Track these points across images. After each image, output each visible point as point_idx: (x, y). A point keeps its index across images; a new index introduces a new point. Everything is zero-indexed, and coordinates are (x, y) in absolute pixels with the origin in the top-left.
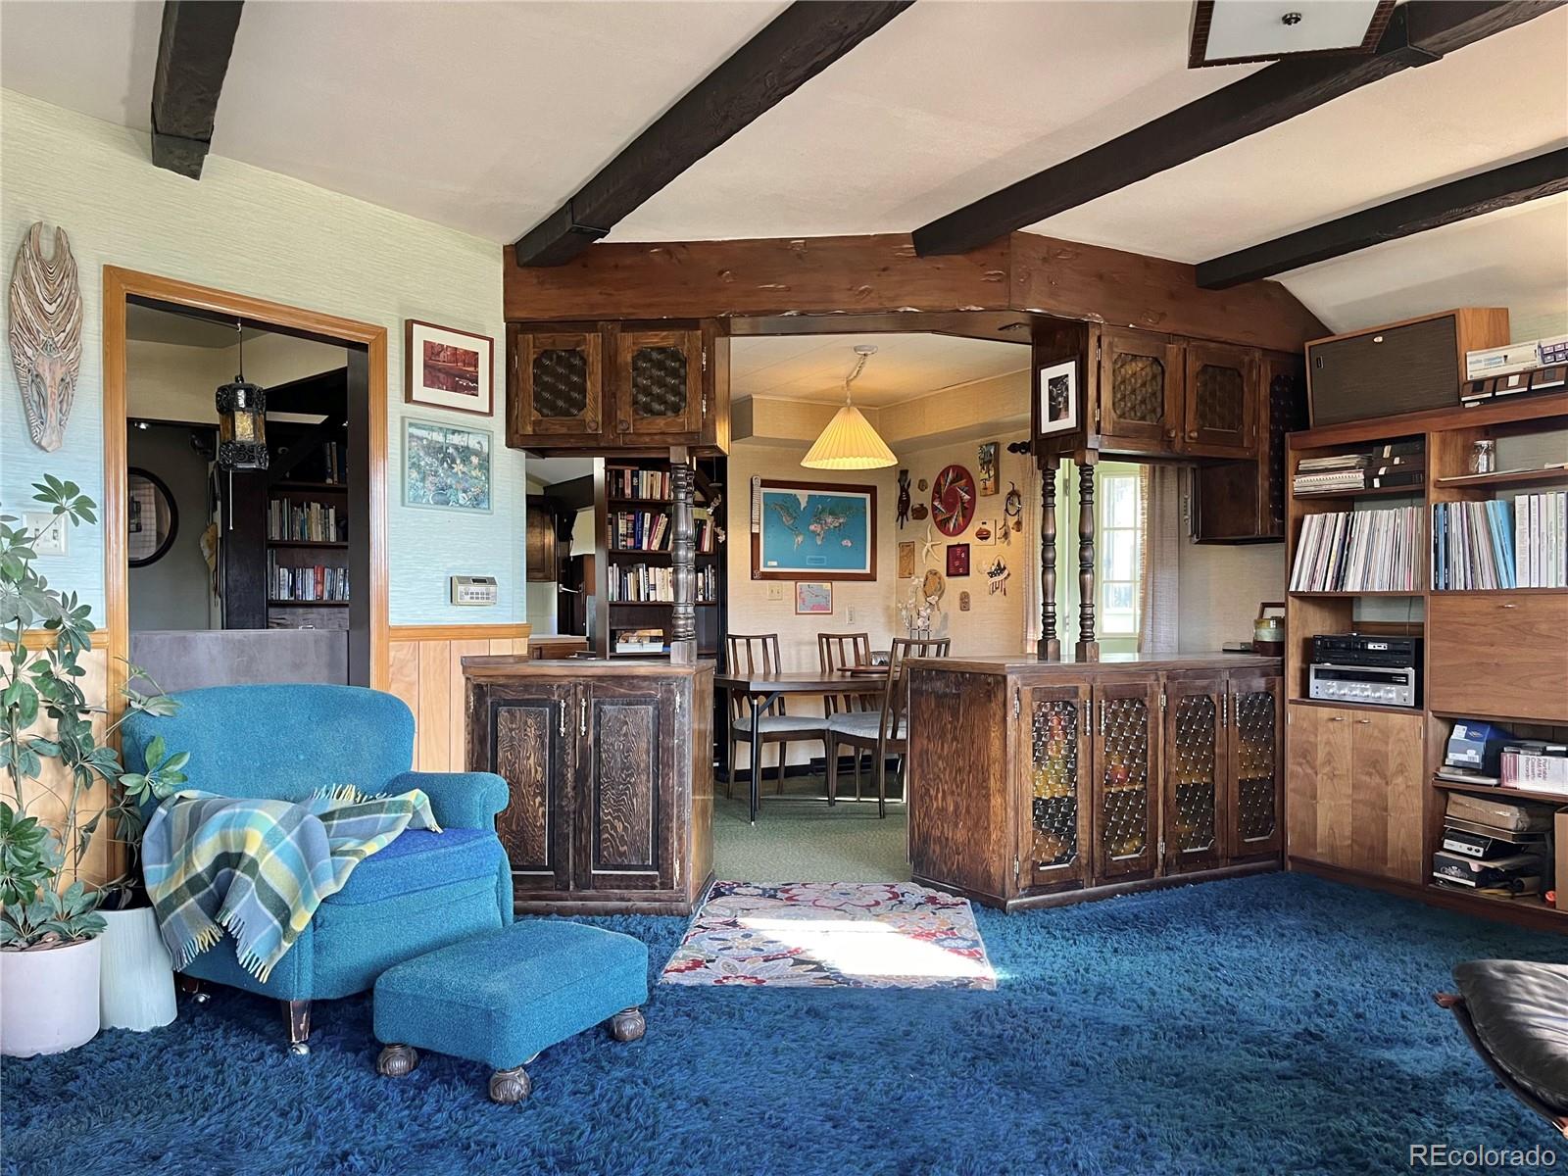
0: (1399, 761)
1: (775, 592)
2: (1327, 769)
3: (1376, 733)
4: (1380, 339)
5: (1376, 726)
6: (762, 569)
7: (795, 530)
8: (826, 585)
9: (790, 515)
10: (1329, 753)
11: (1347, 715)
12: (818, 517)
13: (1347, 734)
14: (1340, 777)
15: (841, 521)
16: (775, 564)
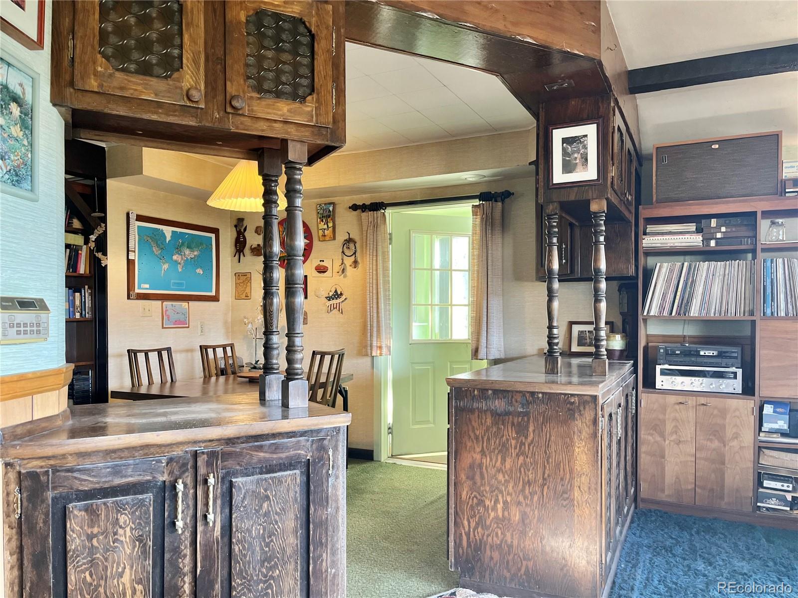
0: (734, 430)
1: (147, 310)
2: (674, 437)
3: (716, 412)
4: (717, 146)
5: (715, 408)
6: (137, 291)
7: (161, 258)
8: (184, 304)
9: (158, 246)
10: (676, 427)
11: (691, 401)
12: (178, 249)
13: (691, 414)
14: (686, 442)
15: (196, 253)
16: (147, 286)
